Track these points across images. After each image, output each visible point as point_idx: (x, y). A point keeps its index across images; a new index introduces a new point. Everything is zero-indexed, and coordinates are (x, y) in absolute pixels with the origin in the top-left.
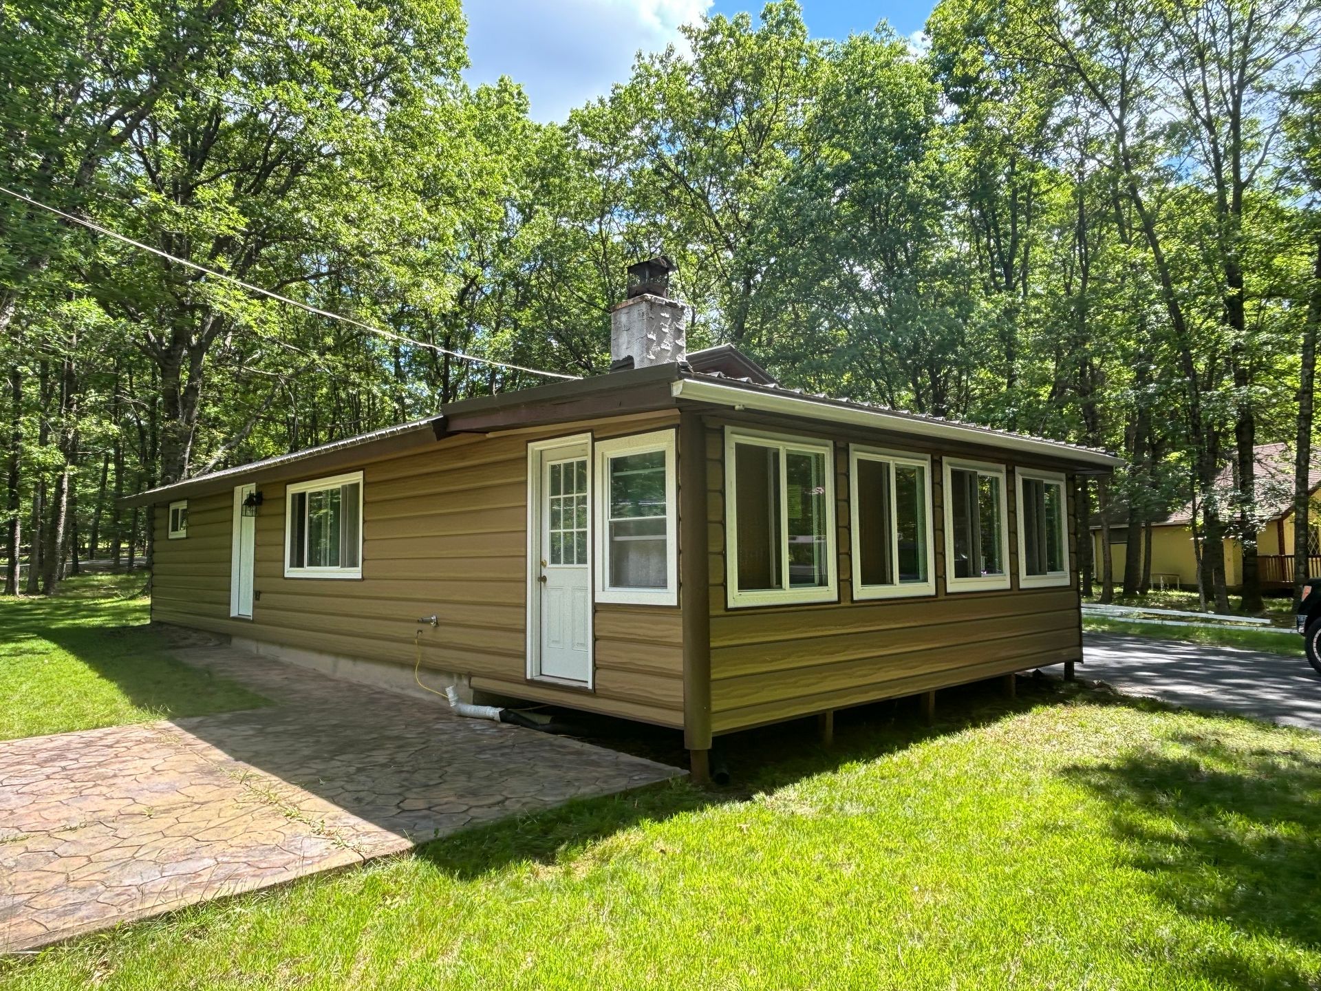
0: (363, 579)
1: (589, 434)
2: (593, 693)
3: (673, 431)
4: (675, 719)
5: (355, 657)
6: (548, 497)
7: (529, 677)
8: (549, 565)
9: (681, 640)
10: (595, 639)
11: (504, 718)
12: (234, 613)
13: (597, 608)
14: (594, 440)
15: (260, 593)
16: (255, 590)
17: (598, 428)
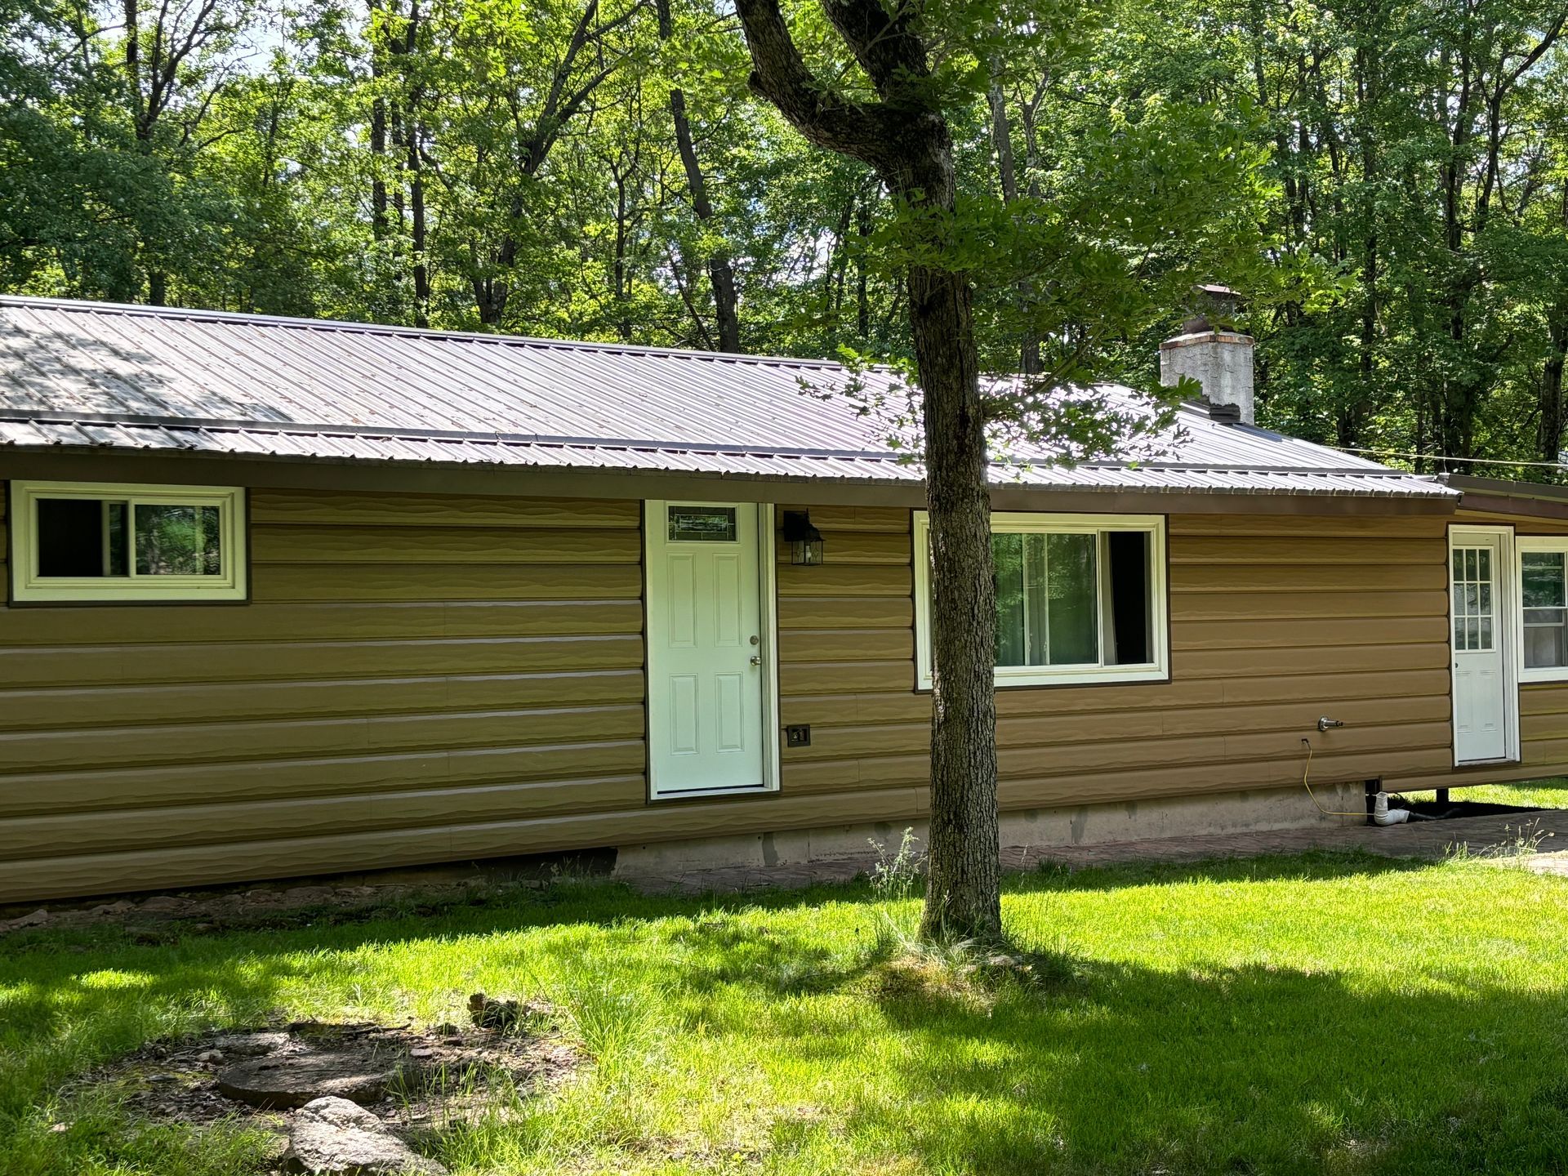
0: (1170, 679)
1: (1512, 528)
2: (1520, 764)
7: (1456, 764)
10: (1520, 715)
13: (1519, 687)
14: (1515, 535)
15: (806, 729)
16: (785, 723)
17: (1522, 524)
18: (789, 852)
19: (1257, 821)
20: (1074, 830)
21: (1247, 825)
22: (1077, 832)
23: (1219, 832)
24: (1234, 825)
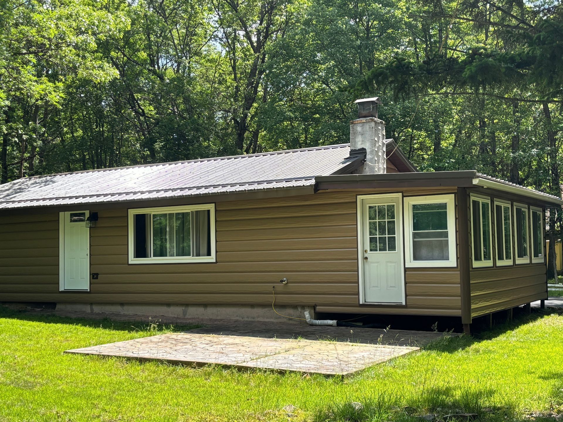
0: (216, 262)
1: (401, 194)
2: (406, 307)
3: (453, 195)
4: (457, 313)
5: (205, 305)
6: (367, 221)
7: (361, 303)
8: (369, 251)
9: (459, 281)
10: (406, 283)
11: (338, 325)
12: (61, 289)
13: (406, 269)
14: (403, 197)
15: (97, 274)
16: (92, 273)
17: (407, 191)
18: (97, 309)
19: (258, 317)
20: (183, 312)
21: (254, 318)
22: (185, 313)
23: (241, 319)
24: (248, 317)
